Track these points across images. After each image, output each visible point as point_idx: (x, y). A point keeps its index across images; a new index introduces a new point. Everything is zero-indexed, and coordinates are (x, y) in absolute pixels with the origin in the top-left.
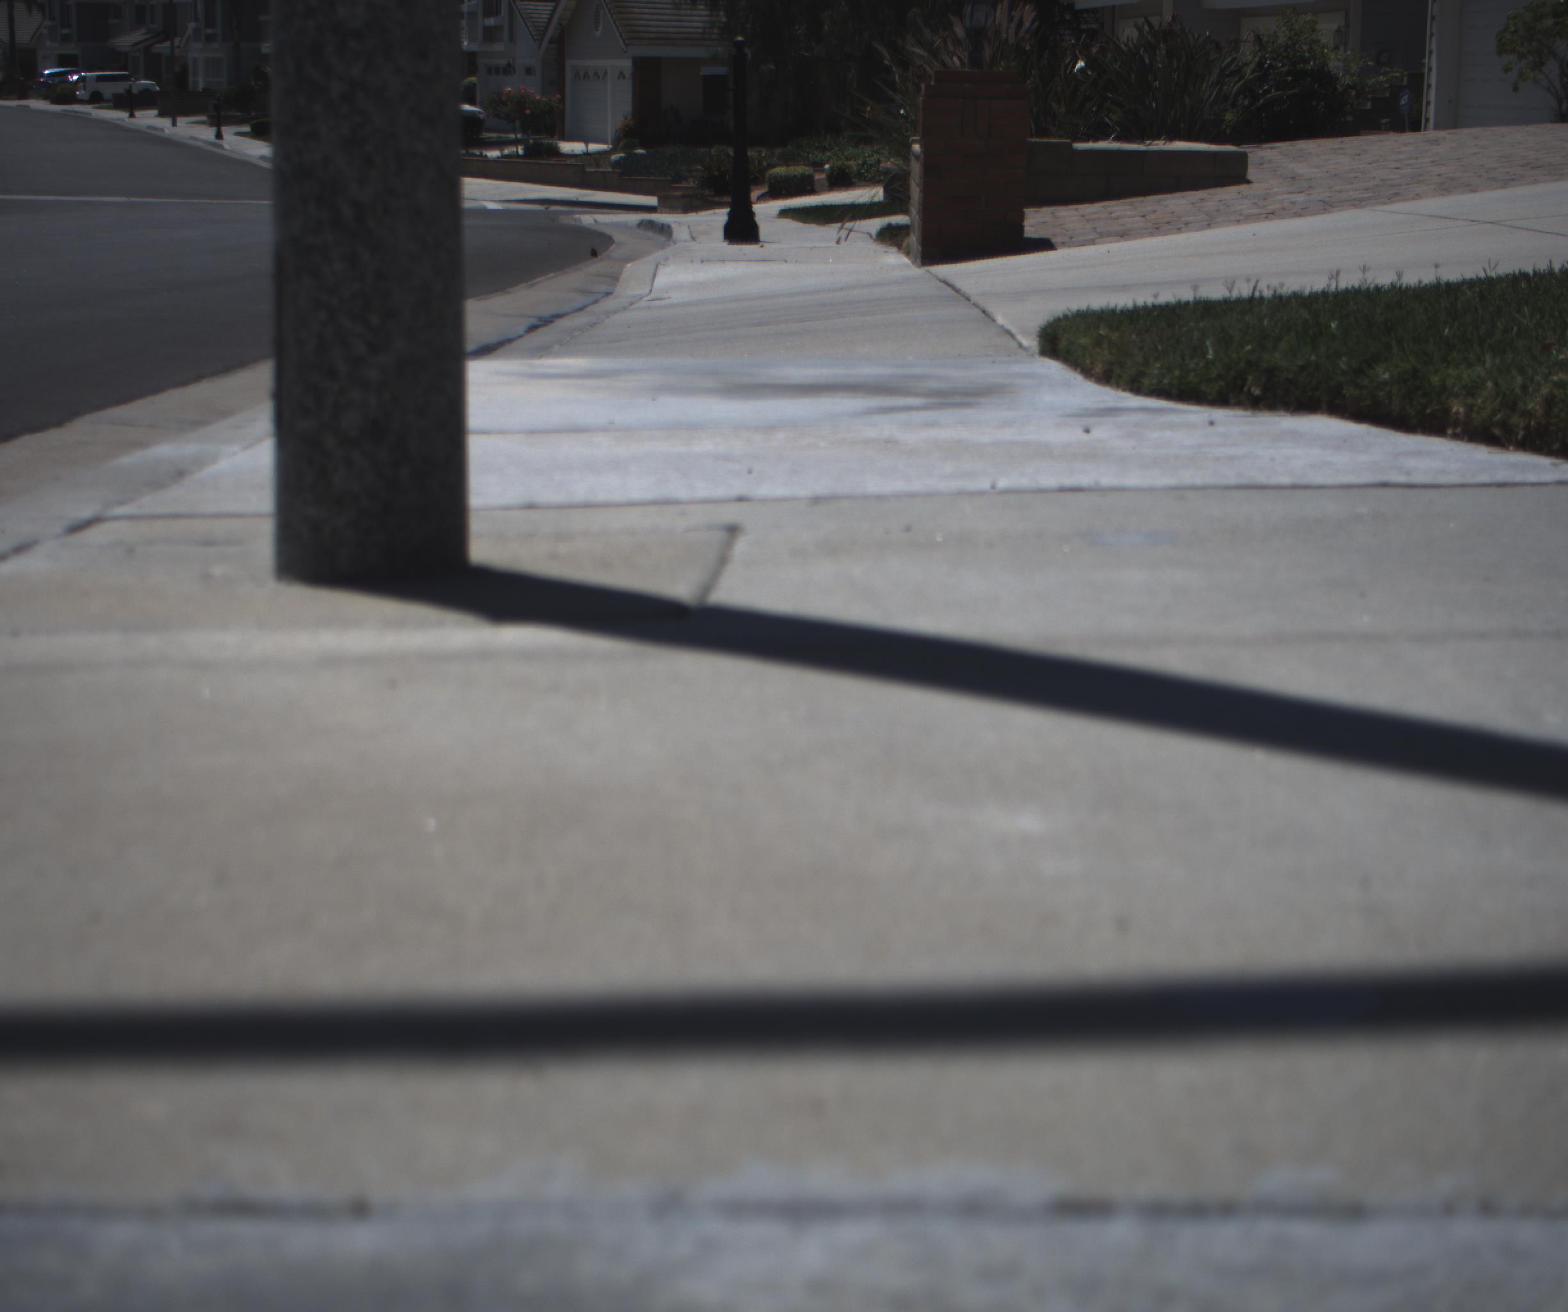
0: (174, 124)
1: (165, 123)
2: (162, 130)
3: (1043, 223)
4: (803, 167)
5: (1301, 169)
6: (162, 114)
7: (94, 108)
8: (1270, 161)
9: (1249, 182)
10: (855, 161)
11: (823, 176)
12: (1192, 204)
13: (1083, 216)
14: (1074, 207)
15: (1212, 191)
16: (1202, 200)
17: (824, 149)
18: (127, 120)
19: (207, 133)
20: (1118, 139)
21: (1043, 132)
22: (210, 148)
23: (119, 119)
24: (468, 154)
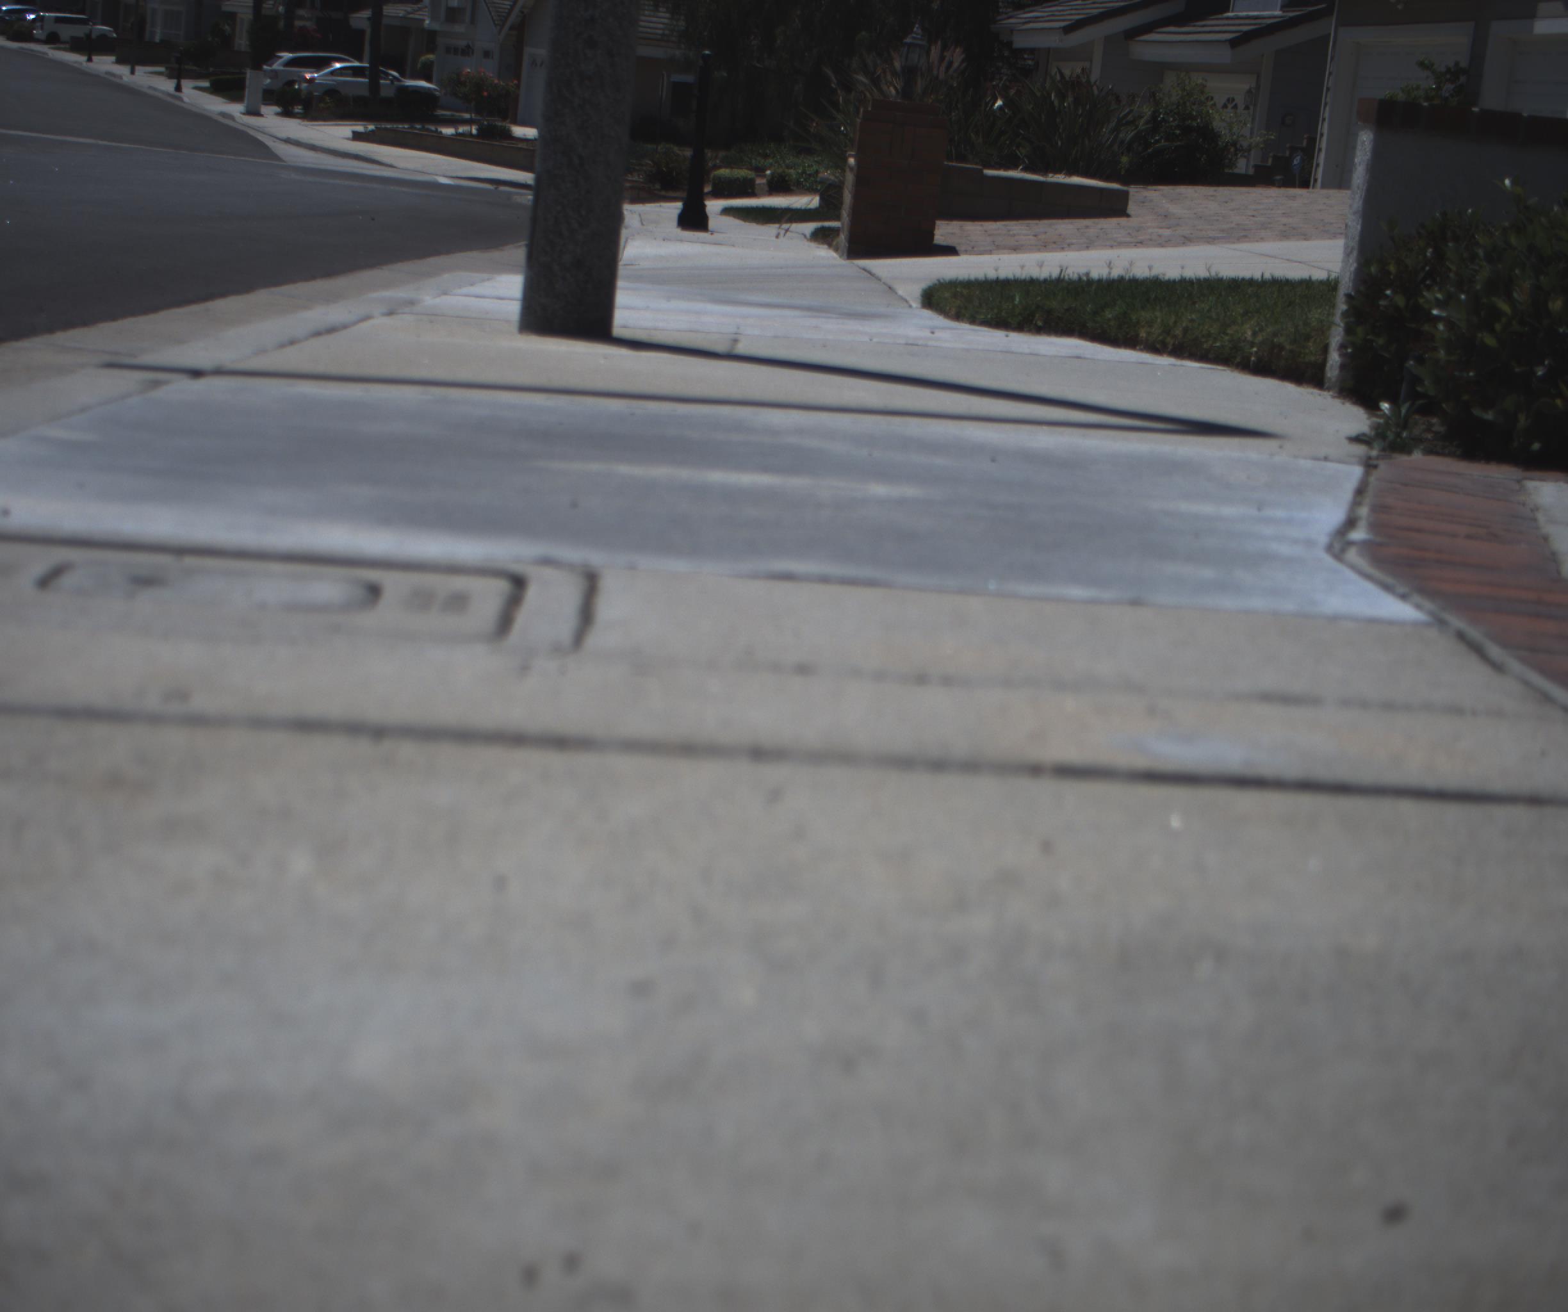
0: (133, 72)
1: (123, 71)
2: (120, 77)
3: (952, 234)
4: (746, 171)
5: (1175, 209)
6: (119, 61)
7: (49, 48)
8: (1151, 201)
9: (1128, 216)
10: (795, 169)
11: (764, 181)
12: (1078, 229)
13: (986, 231)
14: (980, 223)
15: (1096, 220)
16: (1087, 227)
17: (766, 156)
18: (85, 64)
19: (167, 85)
20: (1025, 170)
21: (962, 158)
22: (169, 99)
23: (76, 62)
24: (423, 129)
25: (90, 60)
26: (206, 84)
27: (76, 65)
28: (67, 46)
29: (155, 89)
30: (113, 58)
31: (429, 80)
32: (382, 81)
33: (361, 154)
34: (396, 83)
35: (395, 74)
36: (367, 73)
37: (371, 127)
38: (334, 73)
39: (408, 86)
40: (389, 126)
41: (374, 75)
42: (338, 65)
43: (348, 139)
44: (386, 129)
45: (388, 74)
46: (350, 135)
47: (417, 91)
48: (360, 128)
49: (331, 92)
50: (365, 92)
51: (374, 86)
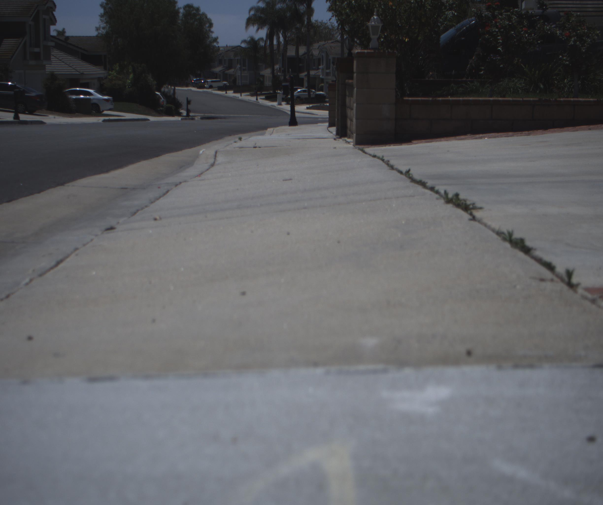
0: (241, 95)
1: (238, 95)
7: (212, 90)
19: (253, 99)
22: (255, 103)
23: (222, 94)
24: (323, 105)
25: (226, 93)
26: (264, 97)
27: (222, 95)
28: (217, 89)
29: (250, 100)
30: (232, 92)
31: (322, 91)
32: (311, 93)
33: (310, 112)
34: (314, 93)
35: (313, 90)
36: (307, 91)
37: (311, 105)
38: (299, 92)
39: (317, 94)
40: (315, 105)
41: (309, 92)
42: (299, 90)
43: (305, 109)
44: (314, 106)
45: (312, 91)
46: (306, 108)
47: (320, 95)
48: (308, 106)
49: (298, 97)
50: (307, 96)
51: (309, 94)
